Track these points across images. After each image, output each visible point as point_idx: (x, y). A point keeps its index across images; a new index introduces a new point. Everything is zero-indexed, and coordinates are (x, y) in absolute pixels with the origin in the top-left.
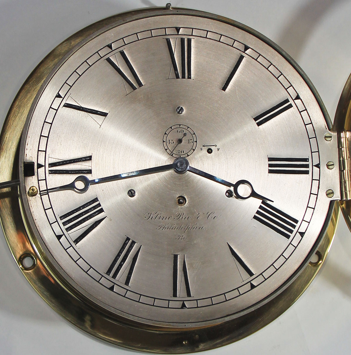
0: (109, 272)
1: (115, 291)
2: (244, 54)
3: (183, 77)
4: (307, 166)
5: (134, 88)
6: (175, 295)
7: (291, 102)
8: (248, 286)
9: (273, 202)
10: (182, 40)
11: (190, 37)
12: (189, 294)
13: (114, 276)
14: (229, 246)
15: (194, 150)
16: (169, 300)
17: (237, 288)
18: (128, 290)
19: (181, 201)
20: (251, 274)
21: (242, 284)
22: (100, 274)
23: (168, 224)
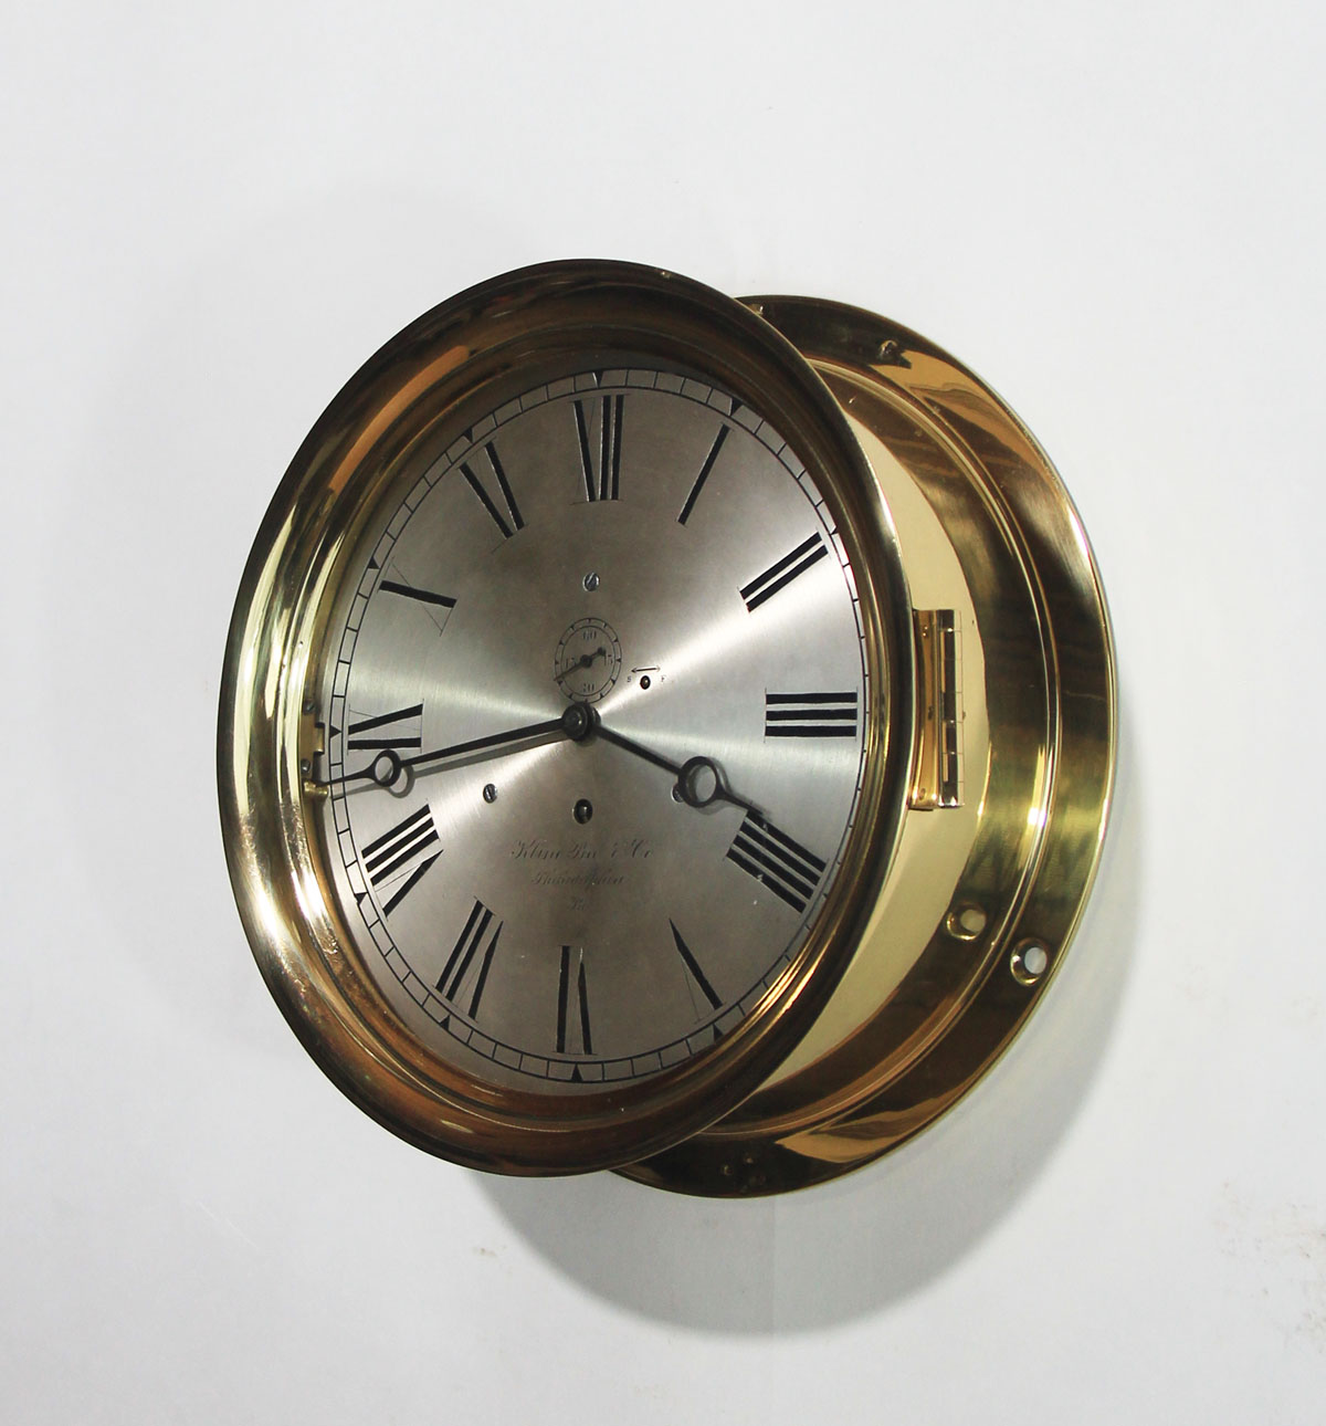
0: (440, 986)
1: (451, 1031)
2: (728, 423)
3: (603, 497)
4: (851, 714)
5: (509, 534)
6: (561, 1049)
7: (824, 541)
8: (709, 1034)
10: (607, 400)
11: (623, 391)
12: (588, 1048)
13: (451, 996)
14: (674, 928)
15: (614, 682)
16: (549, 1060)
17: (685, 1039)
18: (473, 1029)
19: (583, 811)
20: (716, 1003)
21: (697, 1029)
22: (426, 988)
23: (555, 870)
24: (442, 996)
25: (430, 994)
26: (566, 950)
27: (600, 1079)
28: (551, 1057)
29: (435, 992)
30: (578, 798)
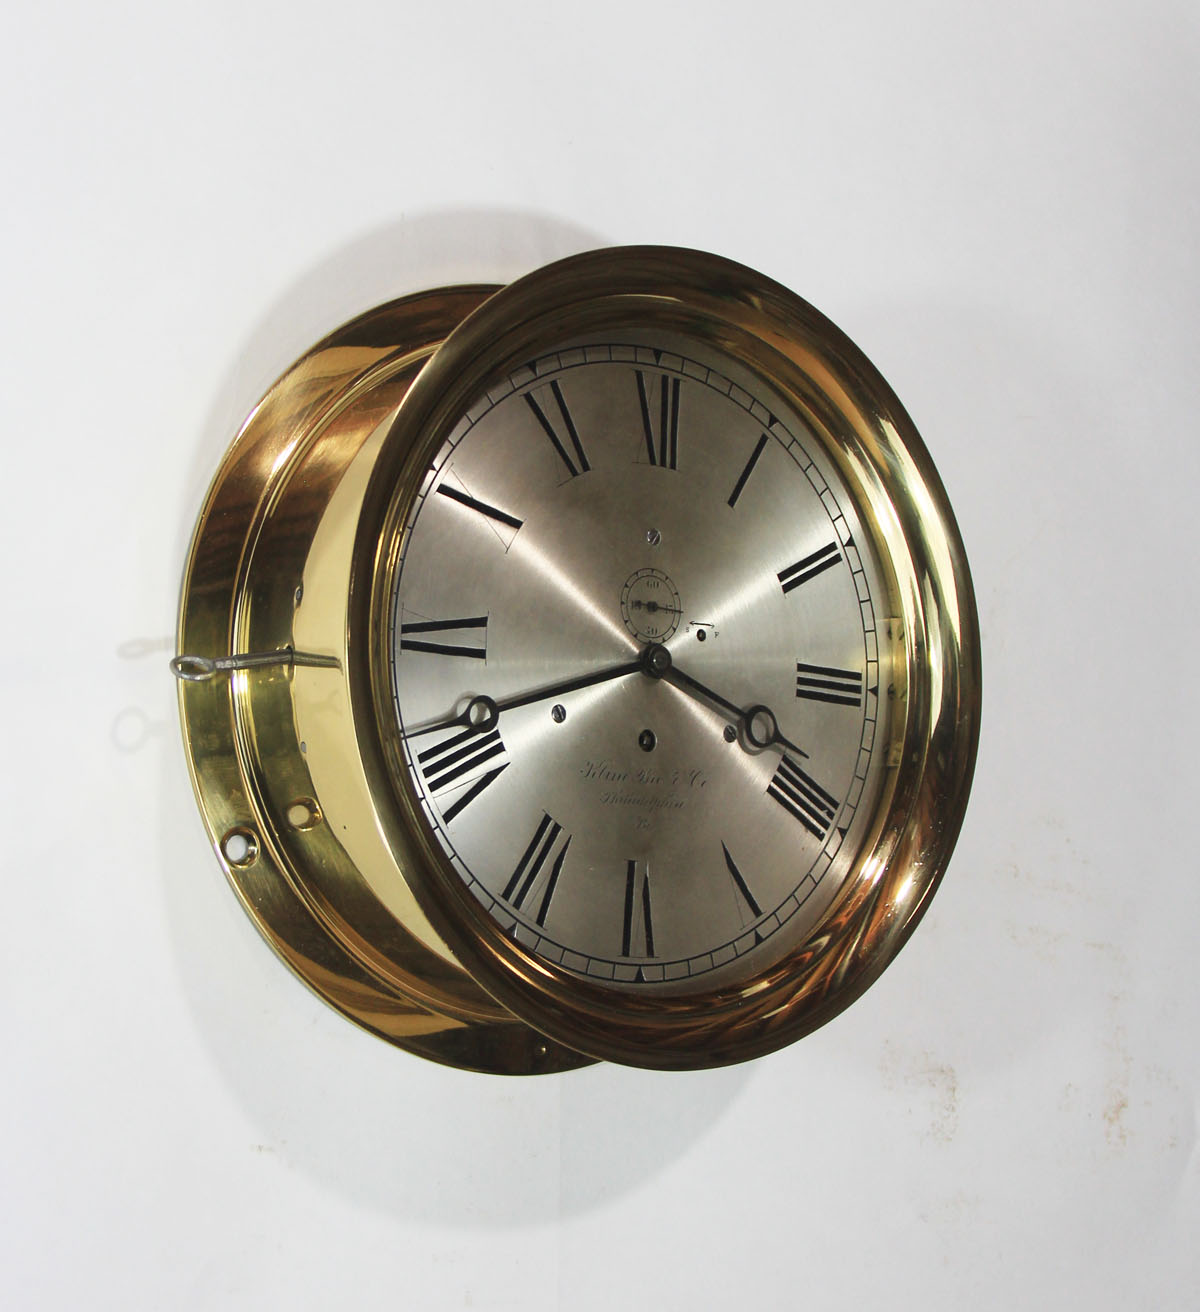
0: (506, 895)
1: (520, 939)
2: (768, 434)
3: (663, 464)
4: (857, 689)
5: (575, 473)
6: (626, 953)
7: (840, 550)
8: (751, 938)
9: (807, 757)
10: (665, 379)
11: (679, 376)
12: (650, 952)
13: (517, 904)
14: (725, 849)
15: (675, 630)
16: (614, 963)
17: (732, 942)
18: (541, 936)
19: (647, 741)
20: (757, 913)
21: (742, 934)
22: (490, 896)
23: (622, 791)
24: (508, 905)
25: (495, 901)
26: (631, 864)
27: (662, 979)
28: (617, 961)
29: (502, 901)
30: (641, 730)
